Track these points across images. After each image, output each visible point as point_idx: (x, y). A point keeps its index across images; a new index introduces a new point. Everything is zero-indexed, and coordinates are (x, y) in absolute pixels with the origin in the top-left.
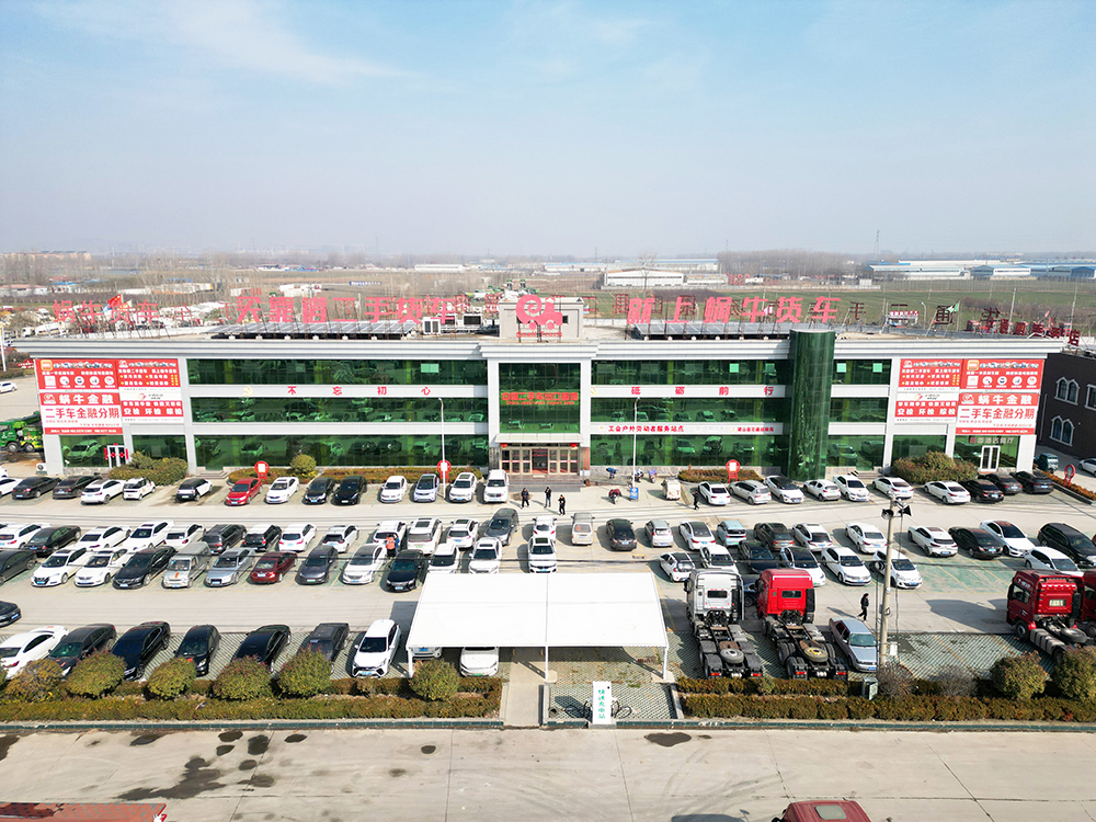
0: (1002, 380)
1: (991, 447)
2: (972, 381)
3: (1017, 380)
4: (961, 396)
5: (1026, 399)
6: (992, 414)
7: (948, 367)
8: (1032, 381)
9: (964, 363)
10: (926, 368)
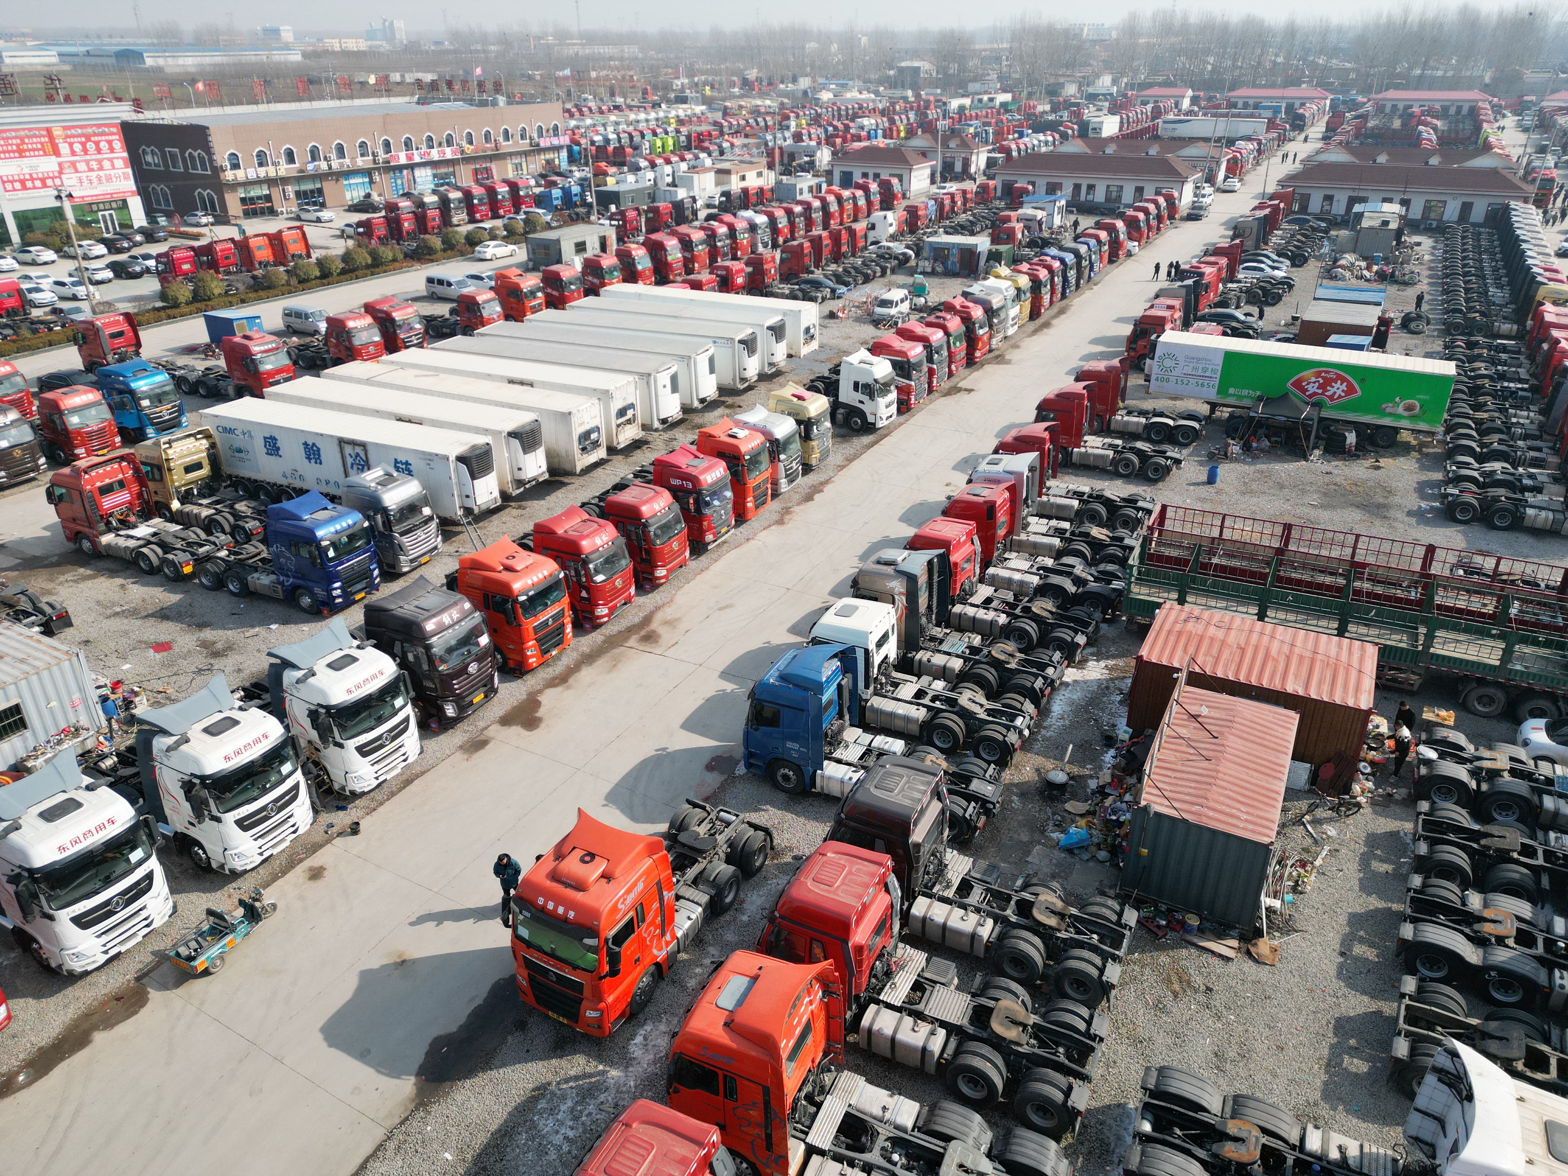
0: (90, 146)
1: (107, 213)
2: (64, 148)
3: (103, 145)
4: (60, 164)
5: (119, 163)
6: (95, 180)
7: (36, 136)
8: (117, 145)
9: (49, 131)
10: (16, 138)
